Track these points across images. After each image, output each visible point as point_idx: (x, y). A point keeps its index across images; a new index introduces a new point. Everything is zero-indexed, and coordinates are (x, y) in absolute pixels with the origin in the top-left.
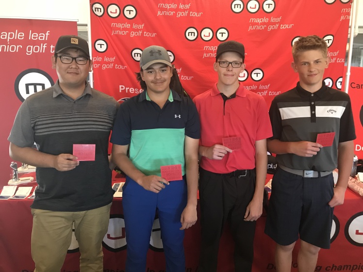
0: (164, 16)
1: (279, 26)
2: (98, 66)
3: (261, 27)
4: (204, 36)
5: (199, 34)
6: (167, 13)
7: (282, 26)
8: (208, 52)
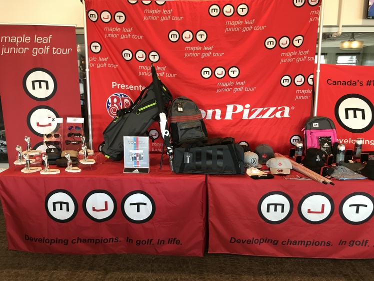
0: (150, 21)
1: (253, 28)
2: (93, 65)
3: (236, 29)
4: (185, 37)
5: (181, 36)
6: (152, 18)
7: (256, 28)
8: (189, 52)
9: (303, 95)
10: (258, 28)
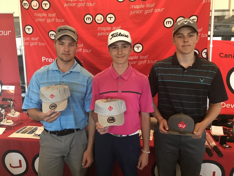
0: (69, 7)
1: (154, 11)
2: (28, 44)
4: (98, 20)
5: (94, 19)
6: (71, 5)
7: (156, 10)
8: (101, 31)
10: (158, 10)
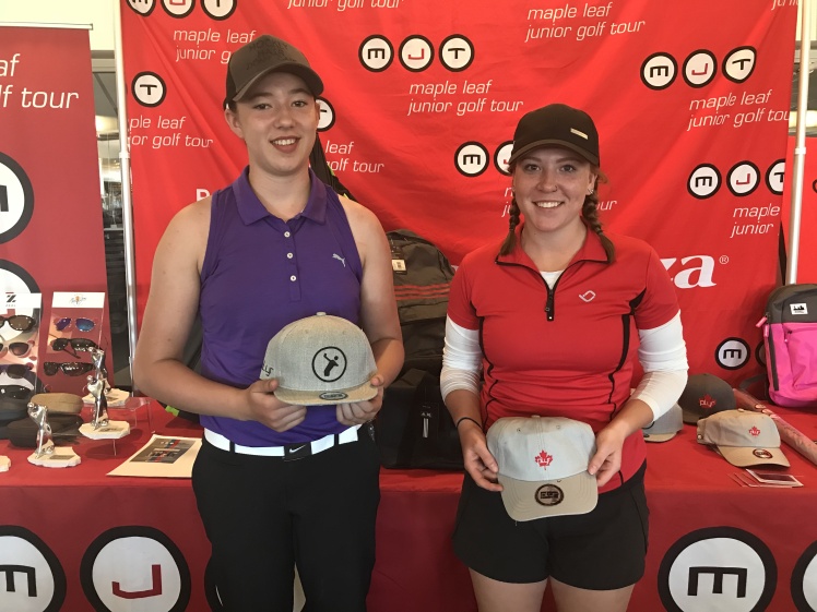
0: (306, 9)
1: (607, 29)
2: (142, 140)
3: (559, 32)
4: (410, 57)
5: (397, 53)
6: (314, 2)
7: (615, 29)
8: (420, 98)
9: (754, 221)
10: (622, 29)
